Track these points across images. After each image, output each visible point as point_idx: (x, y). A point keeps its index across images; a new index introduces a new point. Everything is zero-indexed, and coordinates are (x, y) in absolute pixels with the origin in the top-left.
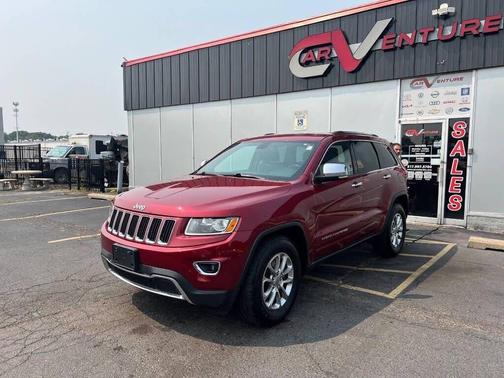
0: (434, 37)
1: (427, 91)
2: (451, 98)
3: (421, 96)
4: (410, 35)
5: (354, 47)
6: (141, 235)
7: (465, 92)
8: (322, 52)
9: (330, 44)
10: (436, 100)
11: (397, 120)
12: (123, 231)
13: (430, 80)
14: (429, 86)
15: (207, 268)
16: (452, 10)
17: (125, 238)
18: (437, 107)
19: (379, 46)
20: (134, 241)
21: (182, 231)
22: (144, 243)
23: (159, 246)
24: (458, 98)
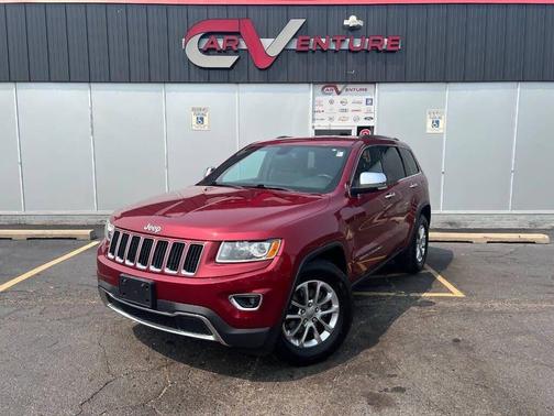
0: (345, 46)
1: (337, 99)
2: (357, 107)
3: (331, 102)
4: (324, 40)
5: (266, 42)
6: (158, 263)
7: (369, 102)
8: (228, 40)
9: (238, 34)
10: (344, 107)
11: (311, 125)
12: (131, 258)
13: (340, 87)
14: (339, 93)
15: (245, 301)
16: (360, 23)
17: (134, 268)
18: (345, 114)
19: (294, 46)
20: (148, 271)
21: (212, 258)
22: (162, 273)
23: (184, 276)
24: (364, 107)
